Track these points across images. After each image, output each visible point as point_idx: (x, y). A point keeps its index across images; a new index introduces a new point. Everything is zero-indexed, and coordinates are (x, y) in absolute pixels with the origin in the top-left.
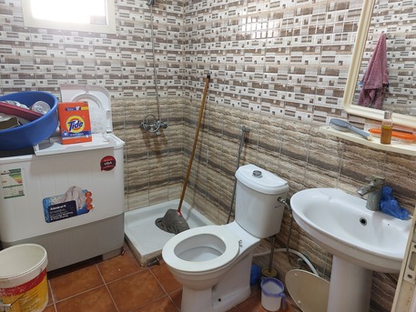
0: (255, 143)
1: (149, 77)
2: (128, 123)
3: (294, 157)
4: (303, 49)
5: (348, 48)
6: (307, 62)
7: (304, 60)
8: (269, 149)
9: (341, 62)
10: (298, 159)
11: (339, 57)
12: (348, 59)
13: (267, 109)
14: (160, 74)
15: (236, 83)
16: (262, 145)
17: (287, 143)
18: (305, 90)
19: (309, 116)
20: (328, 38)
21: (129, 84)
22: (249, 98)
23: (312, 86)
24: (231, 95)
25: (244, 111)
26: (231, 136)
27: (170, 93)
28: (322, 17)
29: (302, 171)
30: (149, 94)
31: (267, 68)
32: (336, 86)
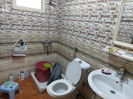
0: (80, 51)
1: (47, 27)
2: (38, 42)
3: (93, 58)
4: (99, 22)
5: (115, 23)
6: (100, 26)
7: (99, 26)
8: (85, 54)
9: (112, 28)
10: (95, 59)
11: (111, 26)
12: (114, 27)
13: (85, 41)
14: (51, 26)
15: (75, 31)
16: (82, 52)
17: (91, 53)
18: (98, 36)
19: (99, 45)
20: (108, 19)
21: (39, 29)
22: (79, 36)
23: (101, 35)
24: (73, 35)
25: (77, 40)
26: (72, 48)
27: (54, 33)
28: (106, 12)
29: (96, 63)
30: (46, 32)
31: (86, 27)
32: (109, 36)
